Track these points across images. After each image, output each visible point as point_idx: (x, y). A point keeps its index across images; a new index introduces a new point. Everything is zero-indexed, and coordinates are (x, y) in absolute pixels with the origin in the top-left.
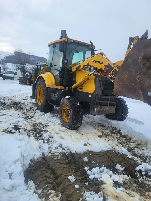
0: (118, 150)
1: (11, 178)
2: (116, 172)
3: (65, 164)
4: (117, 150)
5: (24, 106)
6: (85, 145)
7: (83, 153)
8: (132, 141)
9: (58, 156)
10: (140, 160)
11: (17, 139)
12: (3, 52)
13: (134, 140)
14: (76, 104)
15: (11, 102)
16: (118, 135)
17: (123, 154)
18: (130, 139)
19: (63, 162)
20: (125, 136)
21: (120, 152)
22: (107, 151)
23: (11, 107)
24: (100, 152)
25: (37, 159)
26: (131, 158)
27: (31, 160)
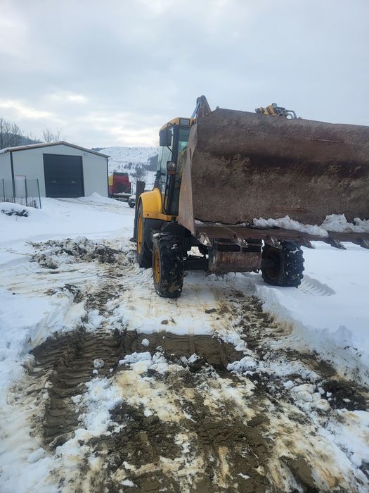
0: (222, 336)
1: (8, 347)
2: (172, 361)
3: (110, 346)
4: (219, 335)
5: (117, 256)
6: (165, 322)
7: (152, 333)
8: (273, 324)
9: (108, 334)
10: (254, 356)
11: (53, 304)
12: (146, 149)
13: (276, 322)
14: (168, 247)
15: (96, 248)
16: (254, 312)
17: (230, 343)
18: (272, 320)
19: (109, 344)
20: (265, 316)
21: (223, 339)
22: (201, 336)
23: (94, 257)
24: (186, 335)
25: (66, 333)
26: (238, 352)
27: (56, 333)
